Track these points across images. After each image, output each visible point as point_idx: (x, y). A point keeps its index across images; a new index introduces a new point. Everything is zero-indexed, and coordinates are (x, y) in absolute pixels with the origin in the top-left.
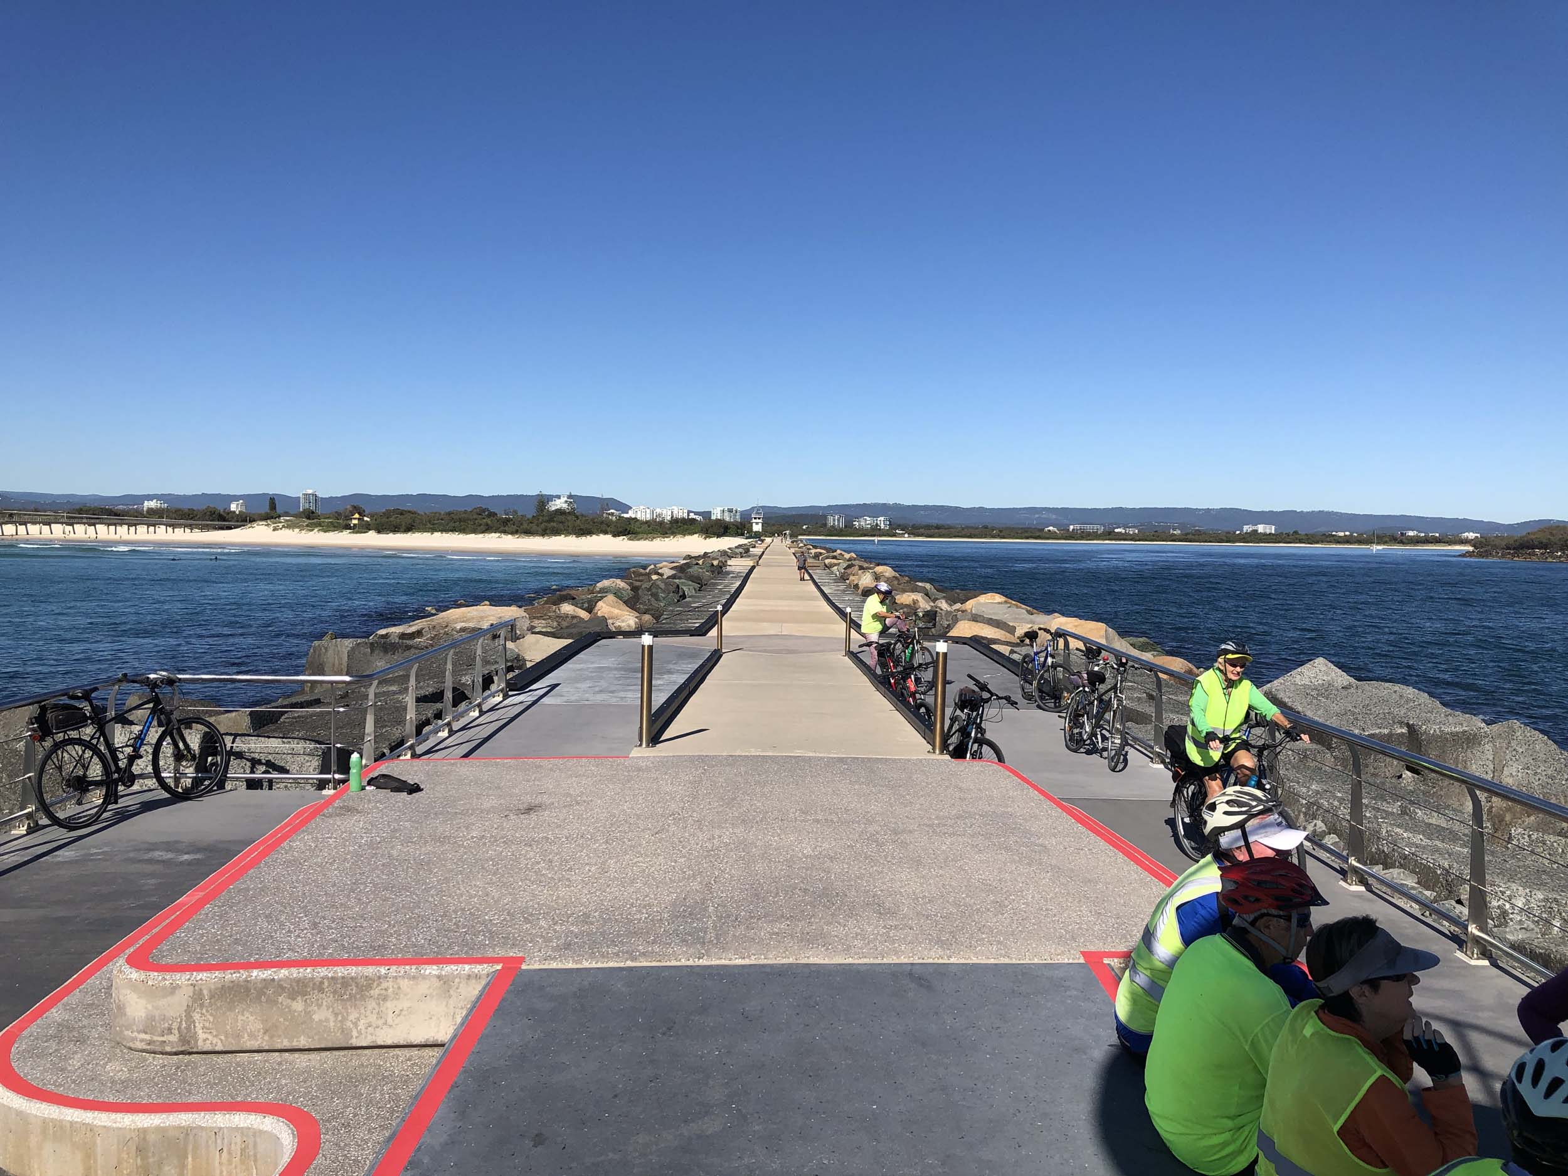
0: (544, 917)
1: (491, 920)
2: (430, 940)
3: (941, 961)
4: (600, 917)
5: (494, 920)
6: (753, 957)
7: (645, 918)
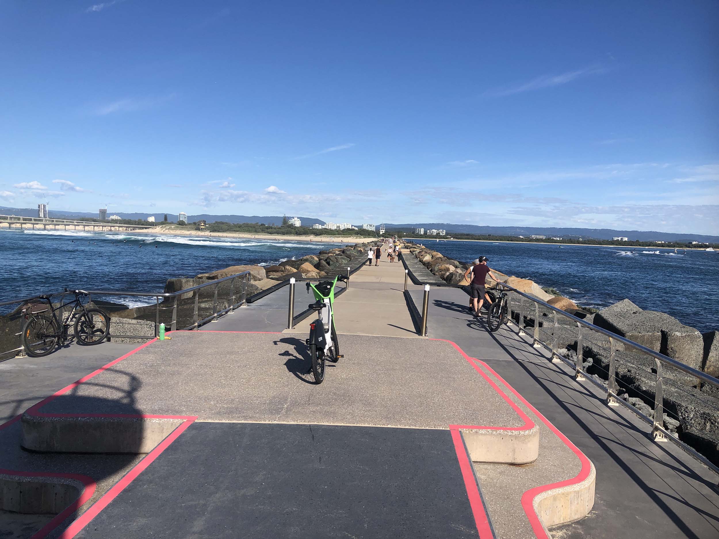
0: (214, 400)
1: (190, 401)
2: (160, 408)
3: (383, 426)
4: (239, 401)
5: (191, 400)
6: (299, 421)
7: (259, 403)
